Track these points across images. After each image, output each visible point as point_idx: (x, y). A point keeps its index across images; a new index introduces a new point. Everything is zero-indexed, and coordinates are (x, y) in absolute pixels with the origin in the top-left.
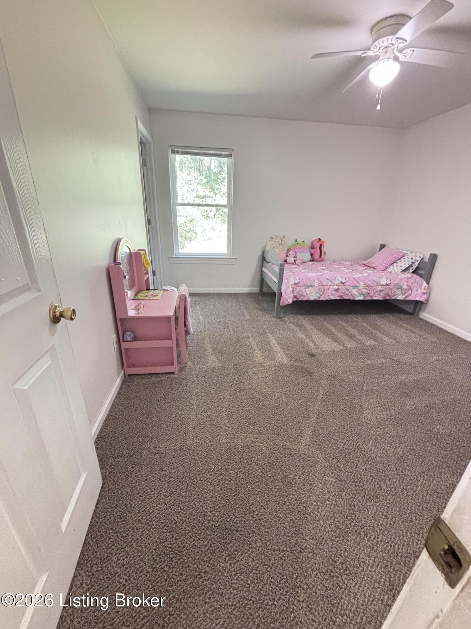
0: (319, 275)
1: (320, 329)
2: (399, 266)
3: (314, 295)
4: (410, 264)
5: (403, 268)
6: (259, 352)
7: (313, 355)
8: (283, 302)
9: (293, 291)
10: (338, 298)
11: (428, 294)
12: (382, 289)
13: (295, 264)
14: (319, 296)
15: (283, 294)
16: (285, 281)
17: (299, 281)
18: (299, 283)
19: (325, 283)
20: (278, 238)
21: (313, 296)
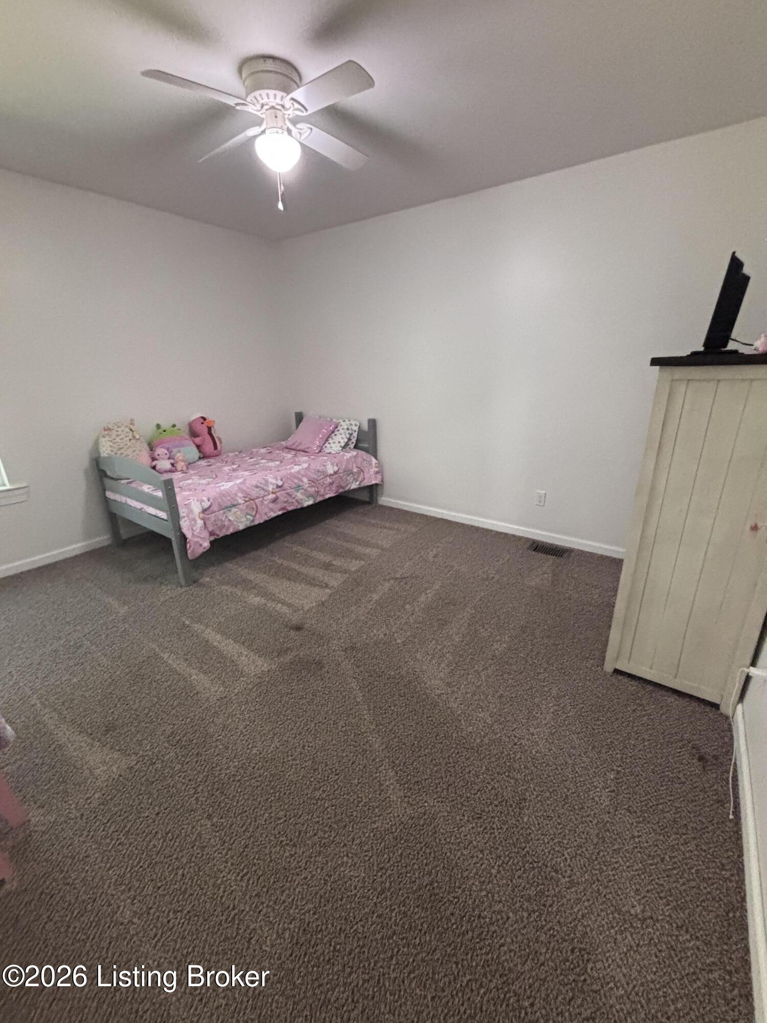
0: (240, 483)
1: (276, 574)
2: (337, 442)
3: (244, 519)
4: (348, 436)
5: (343, 444)
6: (202, 676)
7: (298, 628)
8: (193, 551)
9: (205, 524)
10: (280, 513)
11: (380, 472)
12: (331, 481)
13: (176, 471)
14: (251, 518)
15: (188, 535)
16: (183, 512)
17: (209, 504)
18: (210, 506)
19: (254, 493)
20: (123, 428)
21: (241, 522)
